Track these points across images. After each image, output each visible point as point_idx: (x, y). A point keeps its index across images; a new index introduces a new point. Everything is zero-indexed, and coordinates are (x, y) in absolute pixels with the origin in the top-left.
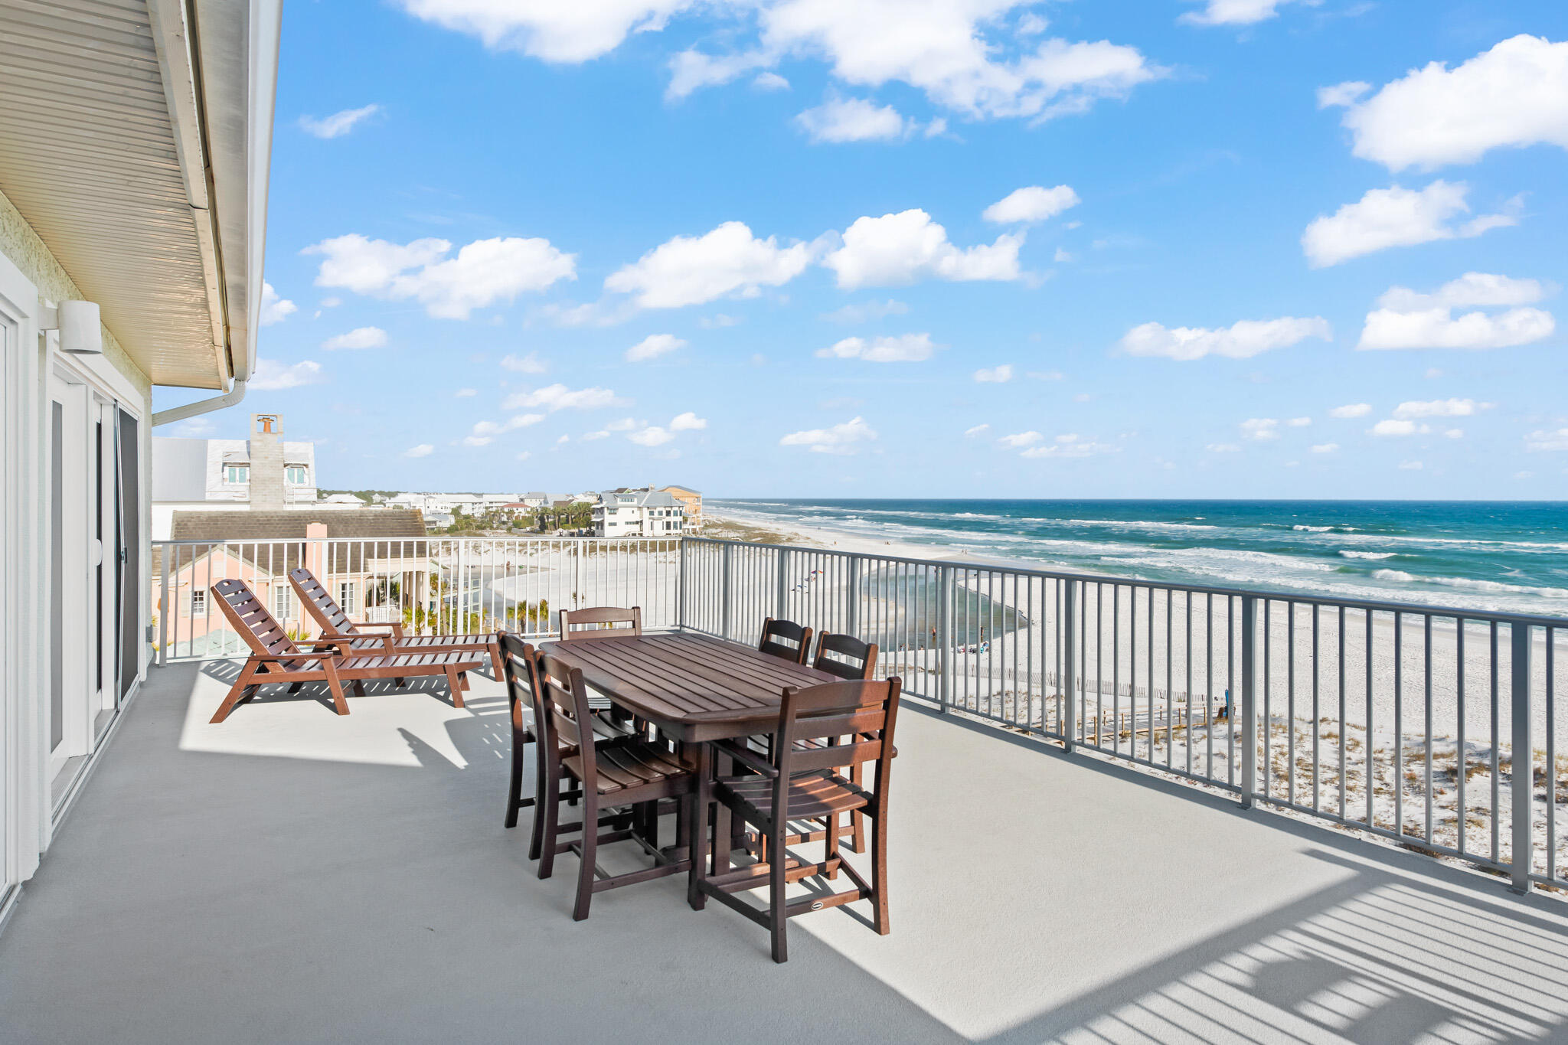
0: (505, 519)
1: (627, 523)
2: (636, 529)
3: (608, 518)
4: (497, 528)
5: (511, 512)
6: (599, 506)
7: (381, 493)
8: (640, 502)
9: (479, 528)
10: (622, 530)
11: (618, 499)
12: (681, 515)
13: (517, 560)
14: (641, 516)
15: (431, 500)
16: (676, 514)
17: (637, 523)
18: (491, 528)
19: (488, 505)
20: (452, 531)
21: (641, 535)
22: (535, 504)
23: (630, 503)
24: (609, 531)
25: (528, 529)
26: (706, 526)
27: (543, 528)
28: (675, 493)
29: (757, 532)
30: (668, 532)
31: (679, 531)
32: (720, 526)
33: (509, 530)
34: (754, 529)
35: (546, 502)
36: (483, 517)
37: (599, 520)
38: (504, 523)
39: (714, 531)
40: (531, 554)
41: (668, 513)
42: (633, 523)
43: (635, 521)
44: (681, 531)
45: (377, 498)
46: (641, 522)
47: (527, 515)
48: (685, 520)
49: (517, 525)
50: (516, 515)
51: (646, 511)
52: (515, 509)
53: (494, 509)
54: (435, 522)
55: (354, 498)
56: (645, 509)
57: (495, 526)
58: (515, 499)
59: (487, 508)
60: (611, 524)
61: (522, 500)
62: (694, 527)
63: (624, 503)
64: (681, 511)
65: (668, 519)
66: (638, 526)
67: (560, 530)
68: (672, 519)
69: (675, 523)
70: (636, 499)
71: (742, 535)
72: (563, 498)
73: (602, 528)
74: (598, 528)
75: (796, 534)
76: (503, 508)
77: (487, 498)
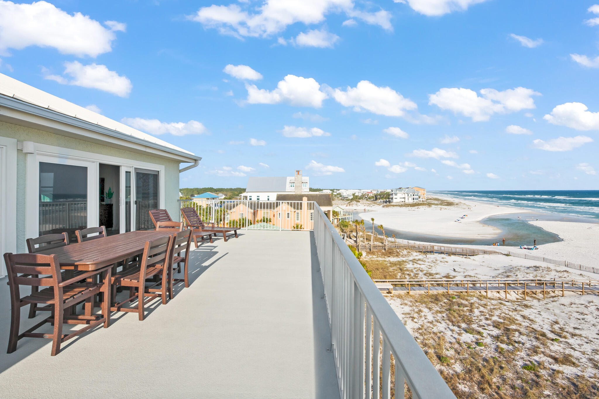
0: (366, 197)
1: (400, 198)
2: (403, 200)
3: (394, 196)
4: (364, 199)
5: (368, 195)
6: (391, 193)
7: (336, 190)
8: (404, 192)
9: (359, 199)
10: (399, 200)
11: (397, 191)
12: (418, 196)
13: (367, 208)
14: (405, 196)
15: (347, 191)
16: (416, 195)
17: (403, 198)
18: (362, 199)
19: (363, 193)
20: (352, 200)
21: (405, 202)
22: (375, 192)
23: (401, 192)
24: (394, 200)
25: (372, 199)
26: (428, 199)
27: (376, 199)
28: (416, 189)
29: (446, 201)
30: (414, 201)
31: (417, 201)
32: (432, 199)
33: (367, 199)
34: (445, 200)
35: (378, 192)
36: (361, 196)
37: (392, 197)
38: (366, 198)
39: (430, 201)
40: (371, 207)
41: (414, 195)
42: (402, 198)
43: (403, 197)
44: (418, 201)
45: (335, 191)
46: (405, 198)
47: (373, 196)
48: (419, 197)
49: (369, 198)
50: (370, 195)
51: (406, 195)
52: (369, 194)
53: (364, 194)
54: (348, 197)
55: (329, 191)
56: (406, 194)
57: (363, 198)
58: (369, 191)
59: (362, 193)
60: (395, 198)
61: (371, 191)
62: (422, 199)
63: (399, 192)
64: (418, 195)
65: (413, 197)
66: (404, 199)
67: (381, 200)
68: (415, 197)
69: (416, 198)
70: (403, 191)
71: (440, 202)
72: (383, 191)
73: (393, 199)
74: (391, 199)
75: (460, 202)
76: (366, 193)
77: (362, 191)
